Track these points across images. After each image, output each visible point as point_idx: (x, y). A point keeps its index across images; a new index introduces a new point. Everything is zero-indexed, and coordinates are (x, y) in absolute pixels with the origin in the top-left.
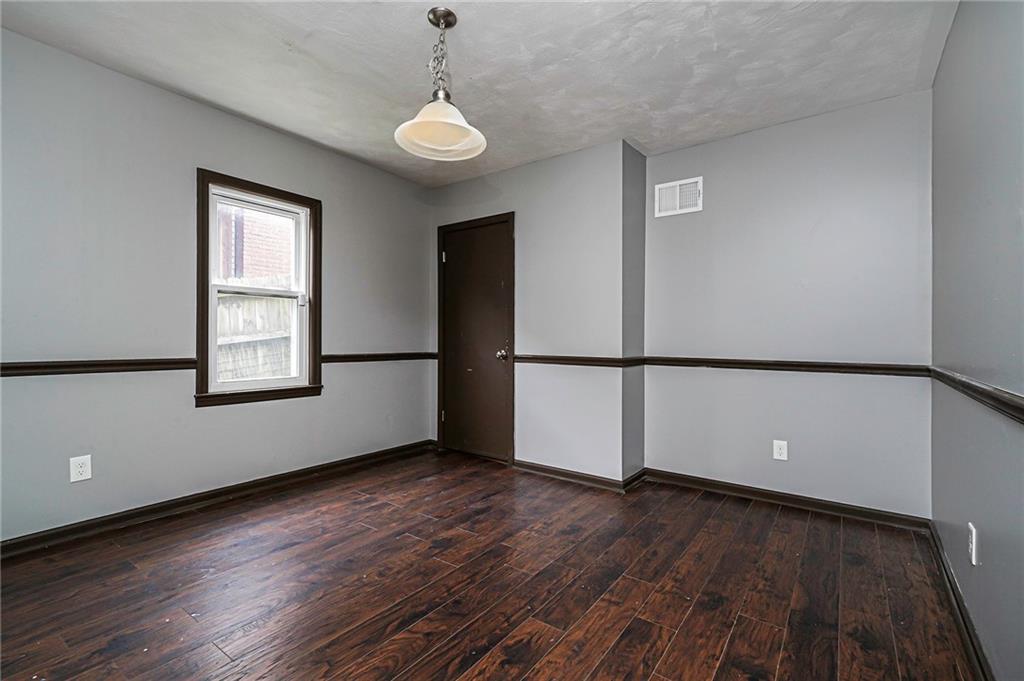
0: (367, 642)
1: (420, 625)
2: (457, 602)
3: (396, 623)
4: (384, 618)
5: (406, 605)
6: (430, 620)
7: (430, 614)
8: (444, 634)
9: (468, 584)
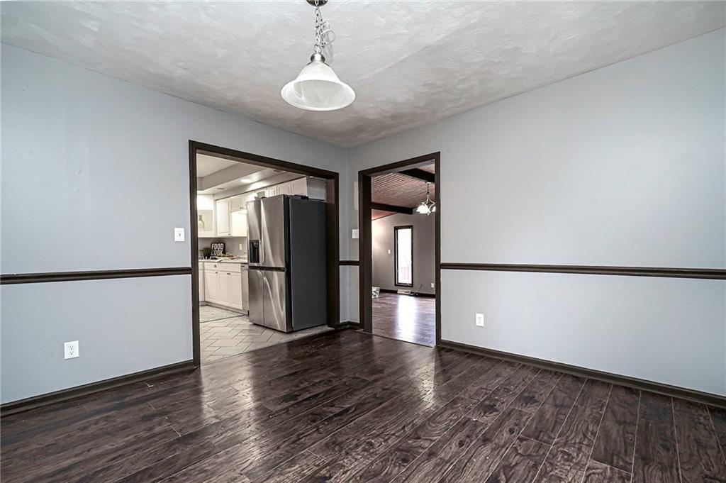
0: (363, 404)
1: (337, 410)
2: (314, 421)
3: (351, 411)
4: (359, 414)
5: (347, 421)
6: (331, 412)
7: (331, 415)
8: (324, 406)
9: (303, 433)
